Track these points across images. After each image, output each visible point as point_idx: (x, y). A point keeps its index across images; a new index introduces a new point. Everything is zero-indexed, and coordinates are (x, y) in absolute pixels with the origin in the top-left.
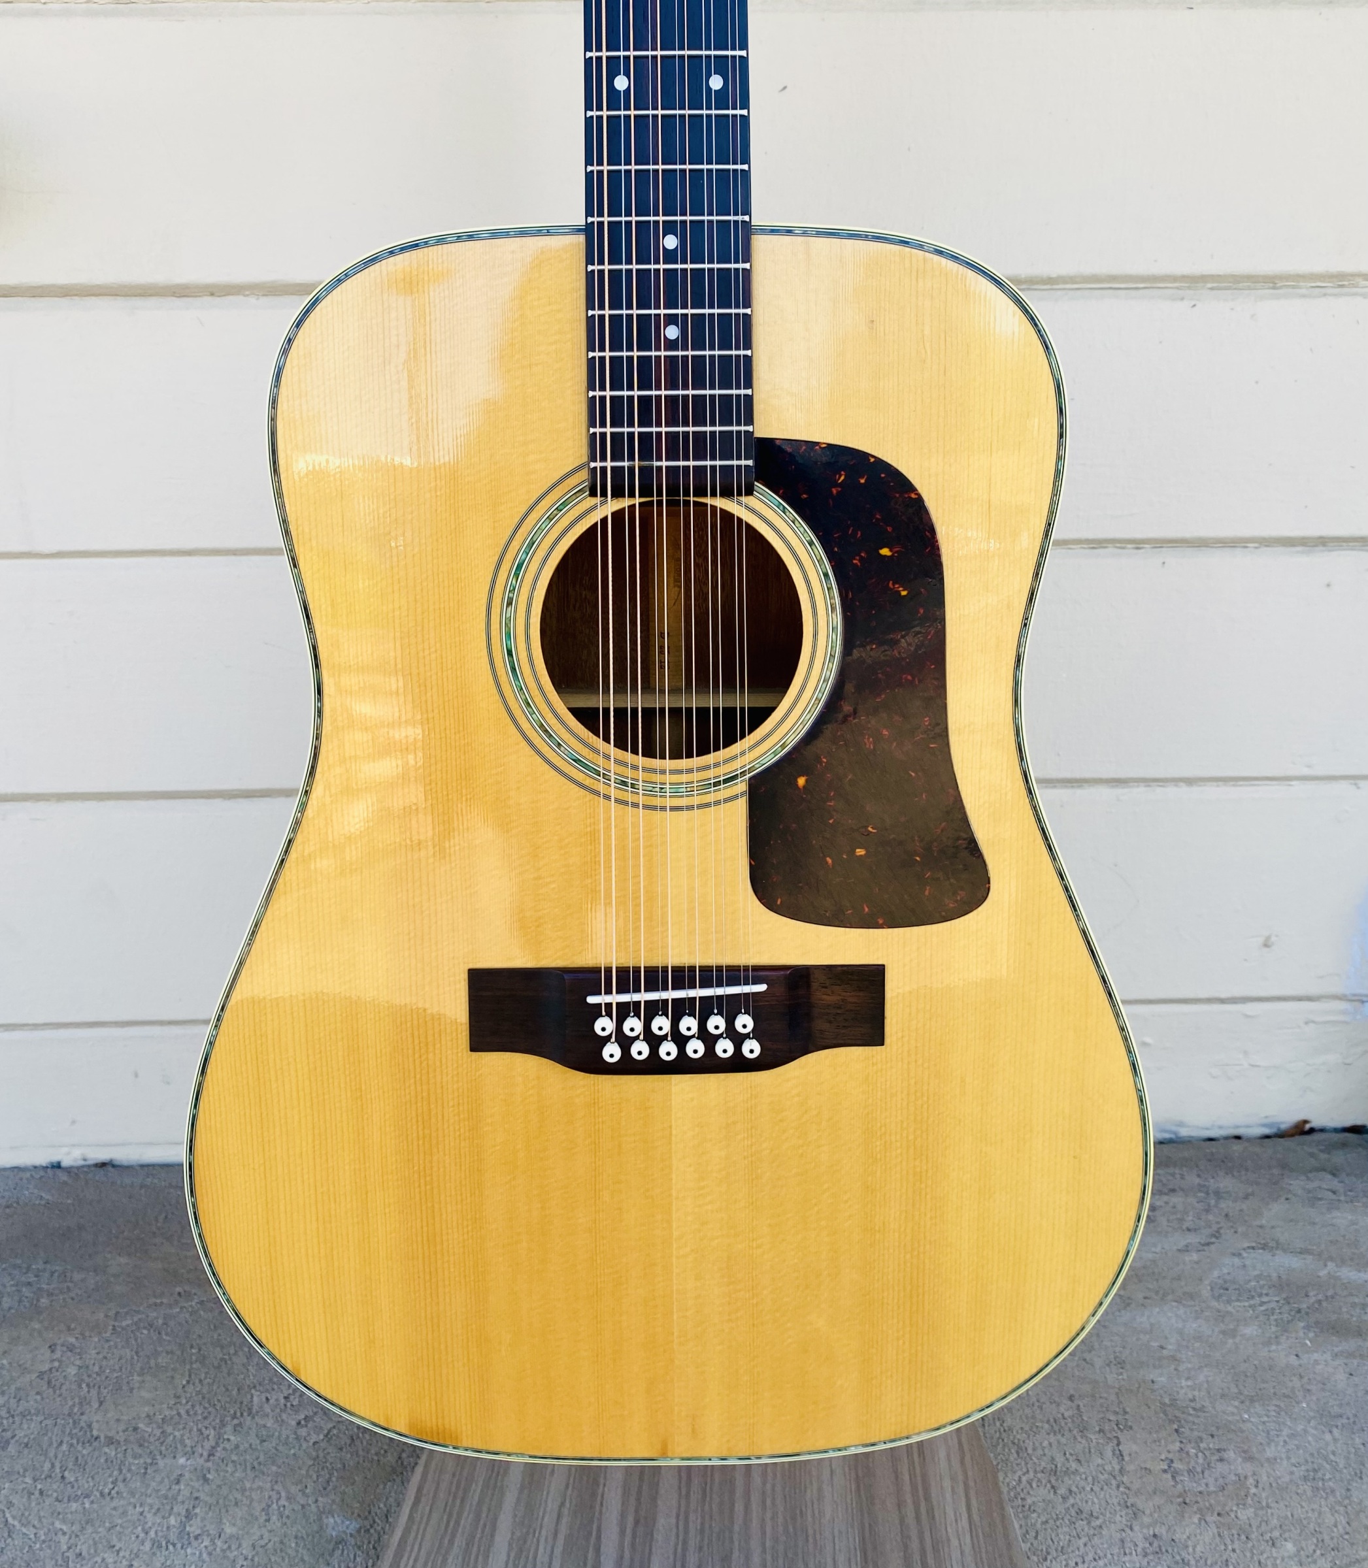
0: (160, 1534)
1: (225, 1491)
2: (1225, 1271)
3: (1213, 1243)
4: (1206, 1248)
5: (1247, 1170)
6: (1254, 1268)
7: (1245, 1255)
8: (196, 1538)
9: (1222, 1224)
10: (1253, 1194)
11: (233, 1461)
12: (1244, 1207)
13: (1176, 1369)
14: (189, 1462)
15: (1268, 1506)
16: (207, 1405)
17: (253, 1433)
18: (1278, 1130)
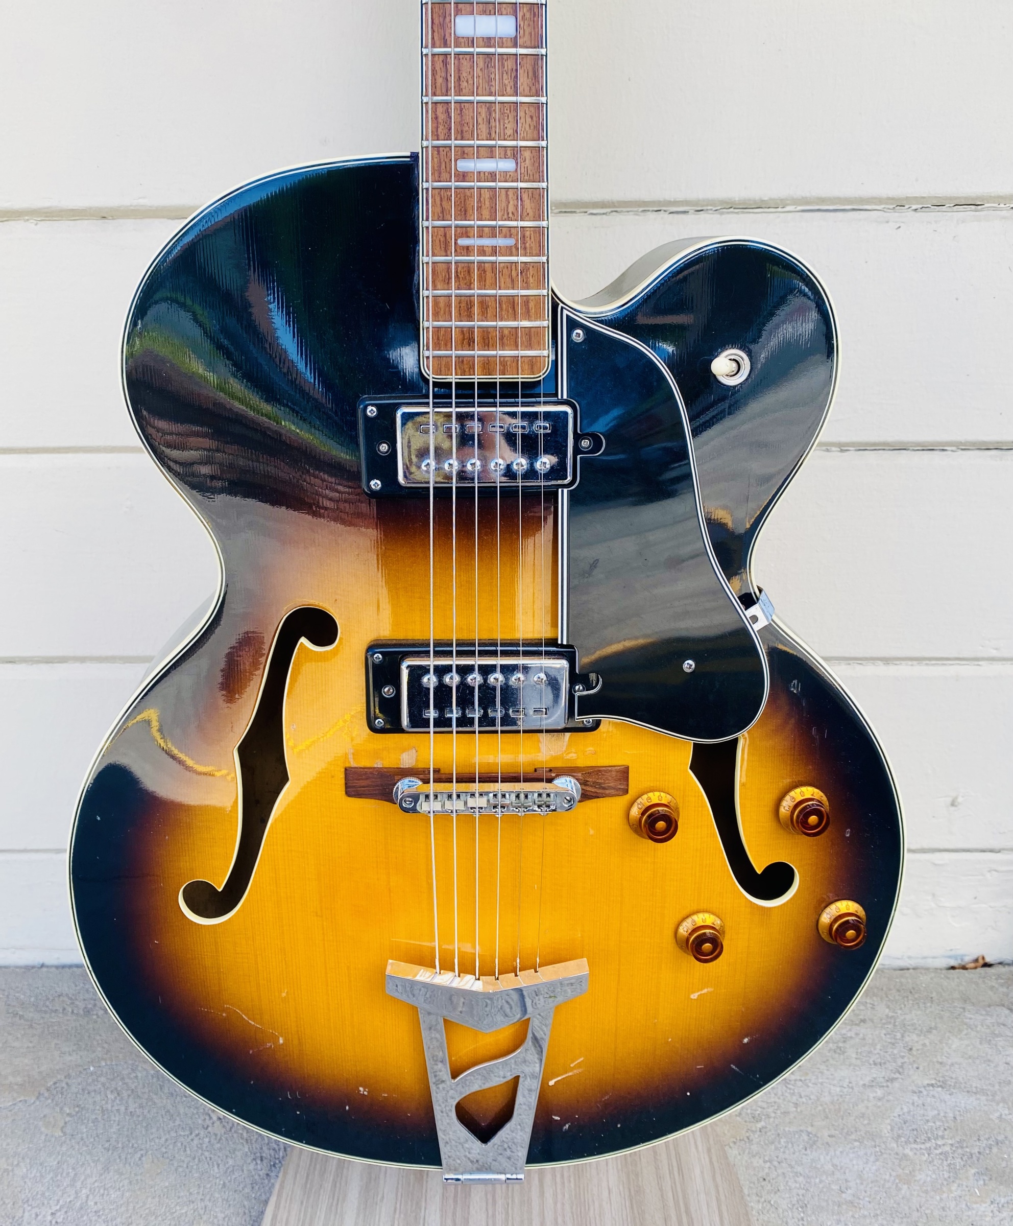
2: (906, 1110)
3: (897, 1079)
4: (889, 1084)
5: (932, 1002)
6: (933, 1107)
7: (925, 1093)
9: (906, 1060)
10: (936, 1028)
12: (927, 1041)
13: (853, 1216)
18: (962, 960)
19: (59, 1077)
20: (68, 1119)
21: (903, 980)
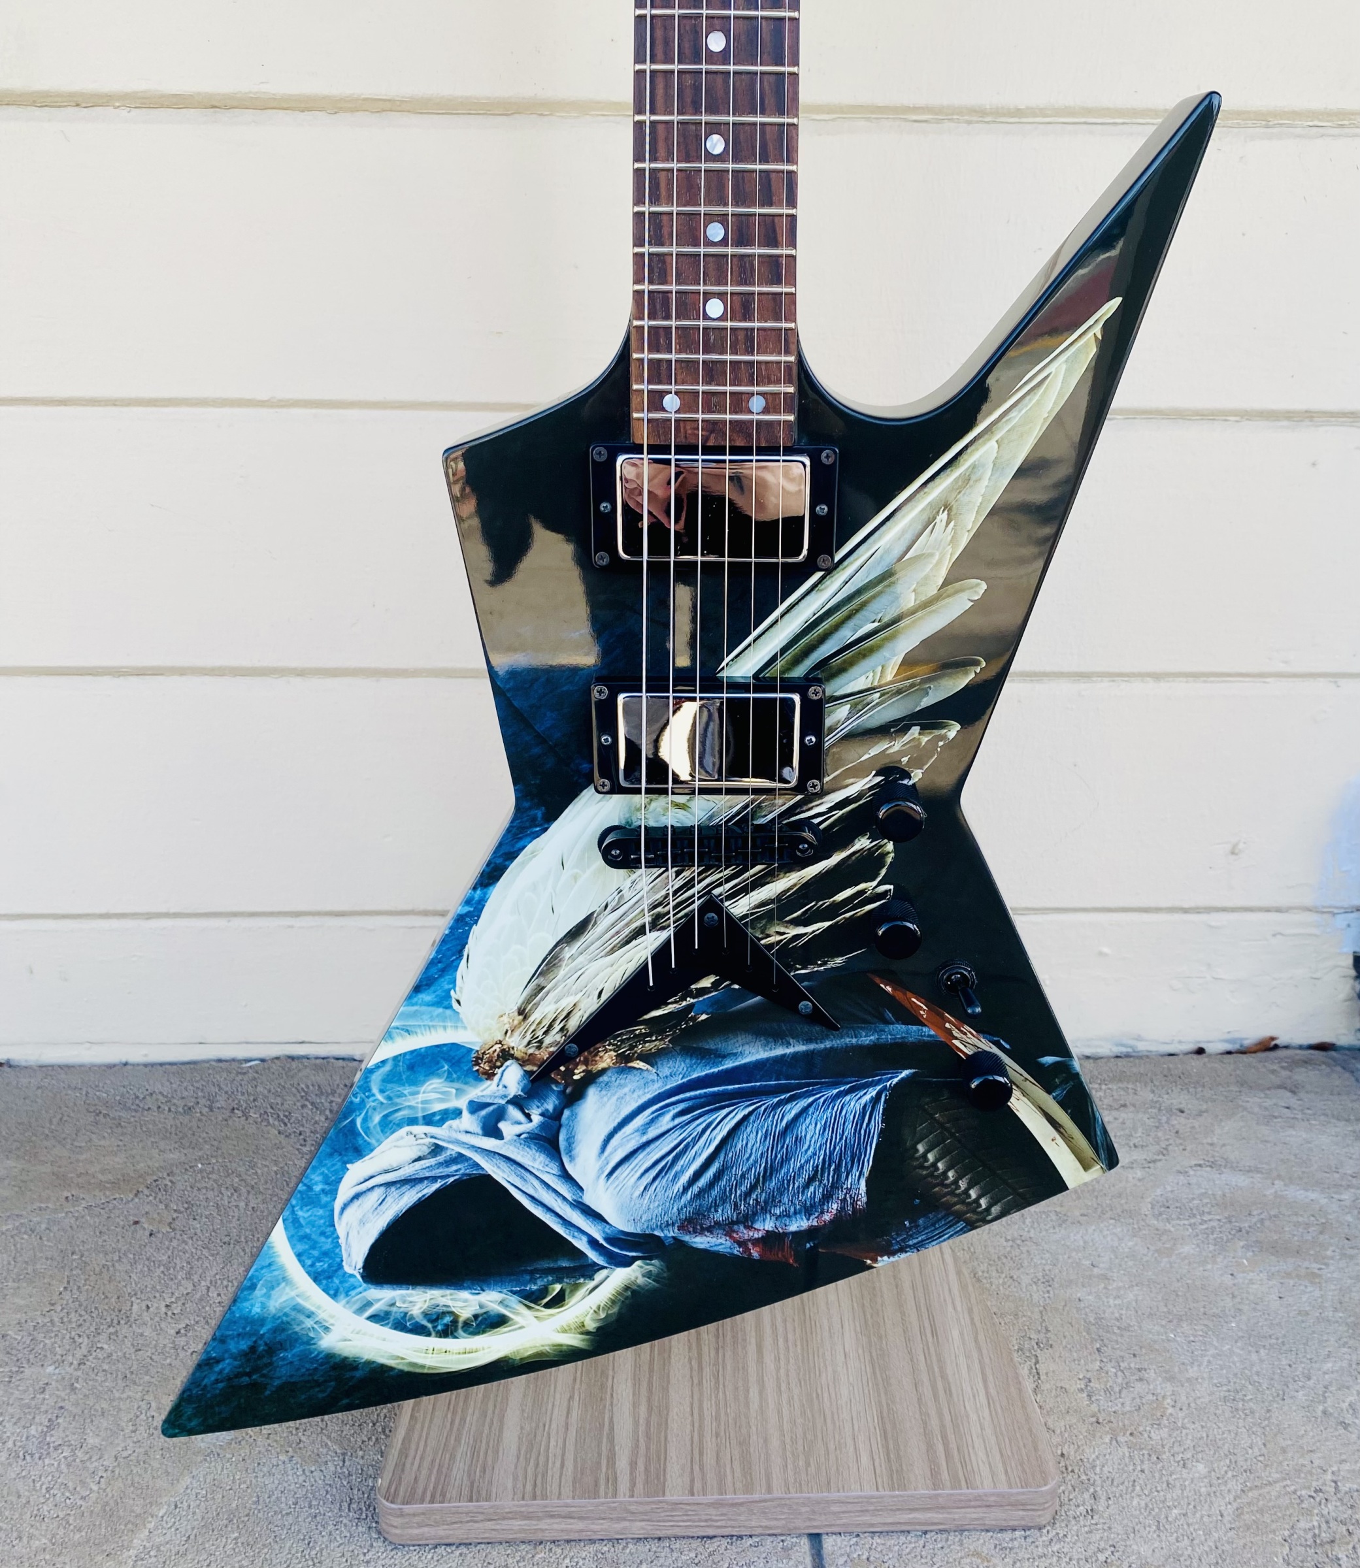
0: (19, 1444)
1: (91, 1402)
2: (1169, 1188)
3: (1160, 1160)
4: (1150, 1165)
5: (1204, 1086)
6: (1199, 1186)
7: (1192, 1173)
8: (56, 1449)
9: (1171, 1141)
10: (1206, 1111)
11: (104, 1371)
12: (1196, 1124)
13: (1105, 1288)
14: (57, 1371)
15: (1184, 1427)
16: (83, 1313)
17: (128, 1343)
18: (1241, 1046)
19: (160, 1175)
20: (175, 1215)
21: (1171, 1066)
